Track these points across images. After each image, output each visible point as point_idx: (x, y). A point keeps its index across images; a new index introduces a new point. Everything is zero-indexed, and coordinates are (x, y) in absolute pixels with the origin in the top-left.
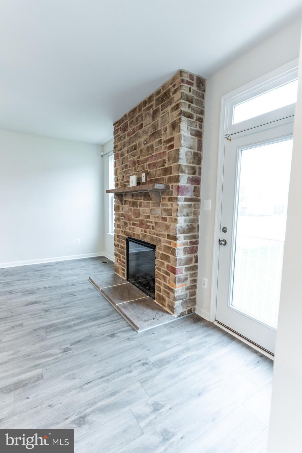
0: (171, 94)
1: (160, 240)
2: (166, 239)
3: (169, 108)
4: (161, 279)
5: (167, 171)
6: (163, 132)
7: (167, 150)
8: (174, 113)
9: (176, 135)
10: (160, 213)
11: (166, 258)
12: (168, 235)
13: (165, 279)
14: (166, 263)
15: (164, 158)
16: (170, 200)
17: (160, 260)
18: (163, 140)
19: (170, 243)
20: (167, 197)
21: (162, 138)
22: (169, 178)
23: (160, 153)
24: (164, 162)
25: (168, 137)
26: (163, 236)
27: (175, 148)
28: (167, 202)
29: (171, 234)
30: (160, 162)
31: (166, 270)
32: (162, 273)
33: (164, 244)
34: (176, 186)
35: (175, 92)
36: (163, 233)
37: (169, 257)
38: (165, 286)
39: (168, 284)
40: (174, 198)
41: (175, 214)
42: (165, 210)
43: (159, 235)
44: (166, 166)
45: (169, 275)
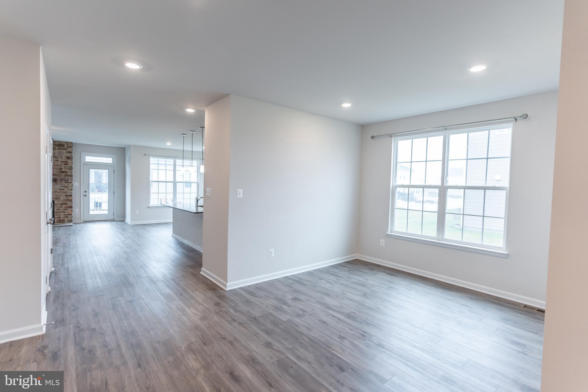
0: (65, 146)
1: (60, 198)
2: (64, 197)
3: (64, 151)
4: (60, 213)
5: (63, 172)
6: (59, 157)
7: (63, 164)
8: (68, 154)
9: (69, 161)
10: (59, 187)
11: (65, 204)
12: (65, 195)
13: (64, 212)
14: (64, 206)
15: (62, 167)
16: (66, 182)
17: (59, 206)
18: (59, 161)
19: (68, 198)
20: (64, 181)
21: (59, 159)
22: (65, 175)
23: (58, 165)
24: (62, 169)
25: (63, 161)
26: (62, 196)
27: (69, 165)
28: (64, 183)
29: (67, 194)
30: (57, 168)
31: (64, 208)
32: (61, 211)
33: (62, 199)
34: (71, 178)
35: (69, 147)
36: (61, 195)
37: (67, 203)
38: (64, 215)
39: (67, 213)
40: (70, 182)
41: (71, 187)
42: (63, 186)
43: (59, 196)
44: (63, 170)
45: (67, 210)
